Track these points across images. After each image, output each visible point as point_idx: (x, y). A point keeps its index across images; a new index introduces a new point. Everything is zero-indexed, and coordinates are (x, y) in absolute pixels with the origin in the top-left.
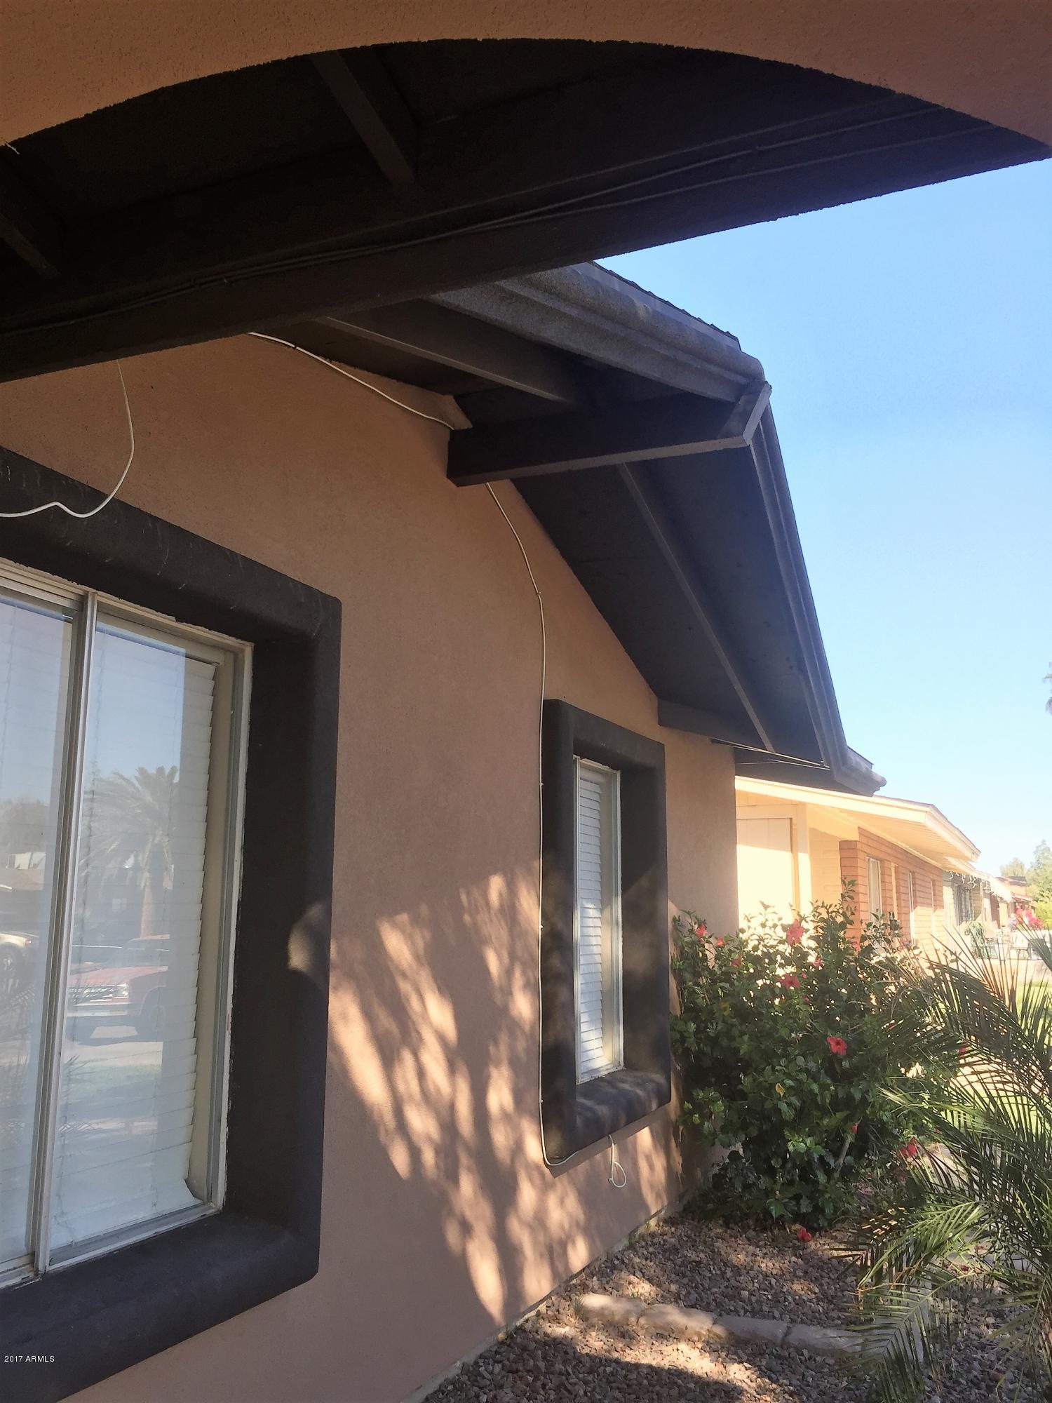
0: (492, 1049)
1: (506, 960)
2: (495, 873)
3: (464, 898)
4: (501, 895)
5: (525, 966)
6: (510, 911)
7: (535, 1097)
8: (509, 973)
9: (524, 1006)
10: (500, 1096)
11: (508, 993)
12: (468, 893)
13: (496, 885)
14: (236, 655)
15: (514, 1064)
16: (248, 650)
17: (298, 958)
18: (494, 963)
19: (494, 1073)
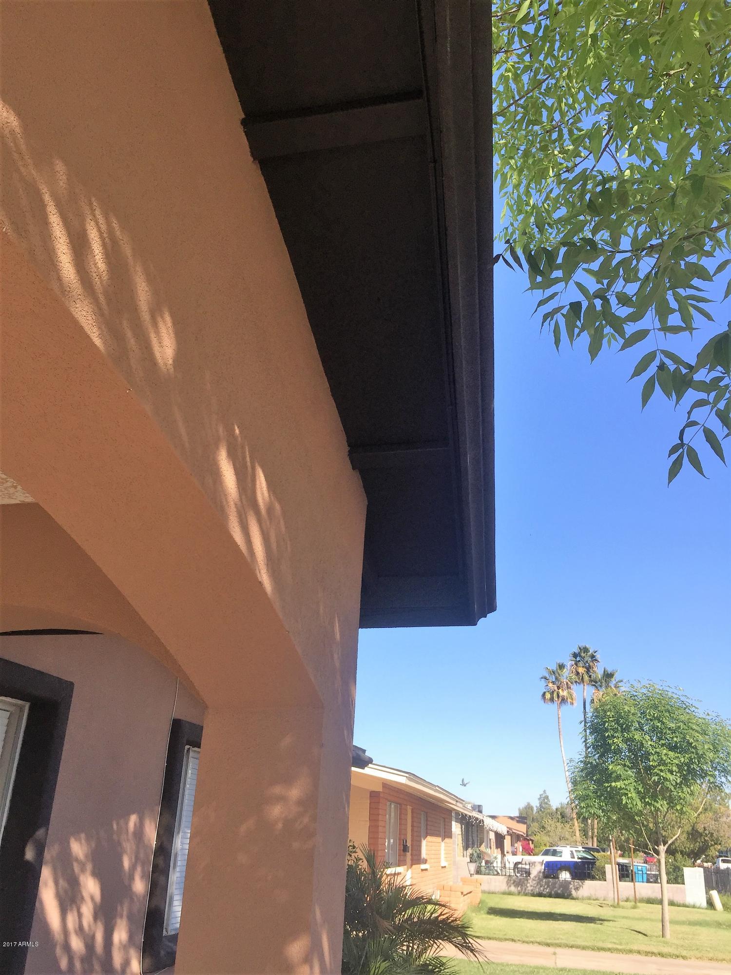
0: (119, 908)
1: (133, 860)
2: (134, 813)
3: (115, 827)
4: (135, 825)
5: (143, 865)
6: (139, 834)
7: (140, 938)
8: (133, 868)
9: (140, 886)
10: (120, 935)
11: (132, 878)
12: (118, 824)
13: (133, 819)
14: (21, 709)
15: (131, 918)
16: (27, 705)
17: (29, 854)
18: (126, 863)
19: (119, 921)
